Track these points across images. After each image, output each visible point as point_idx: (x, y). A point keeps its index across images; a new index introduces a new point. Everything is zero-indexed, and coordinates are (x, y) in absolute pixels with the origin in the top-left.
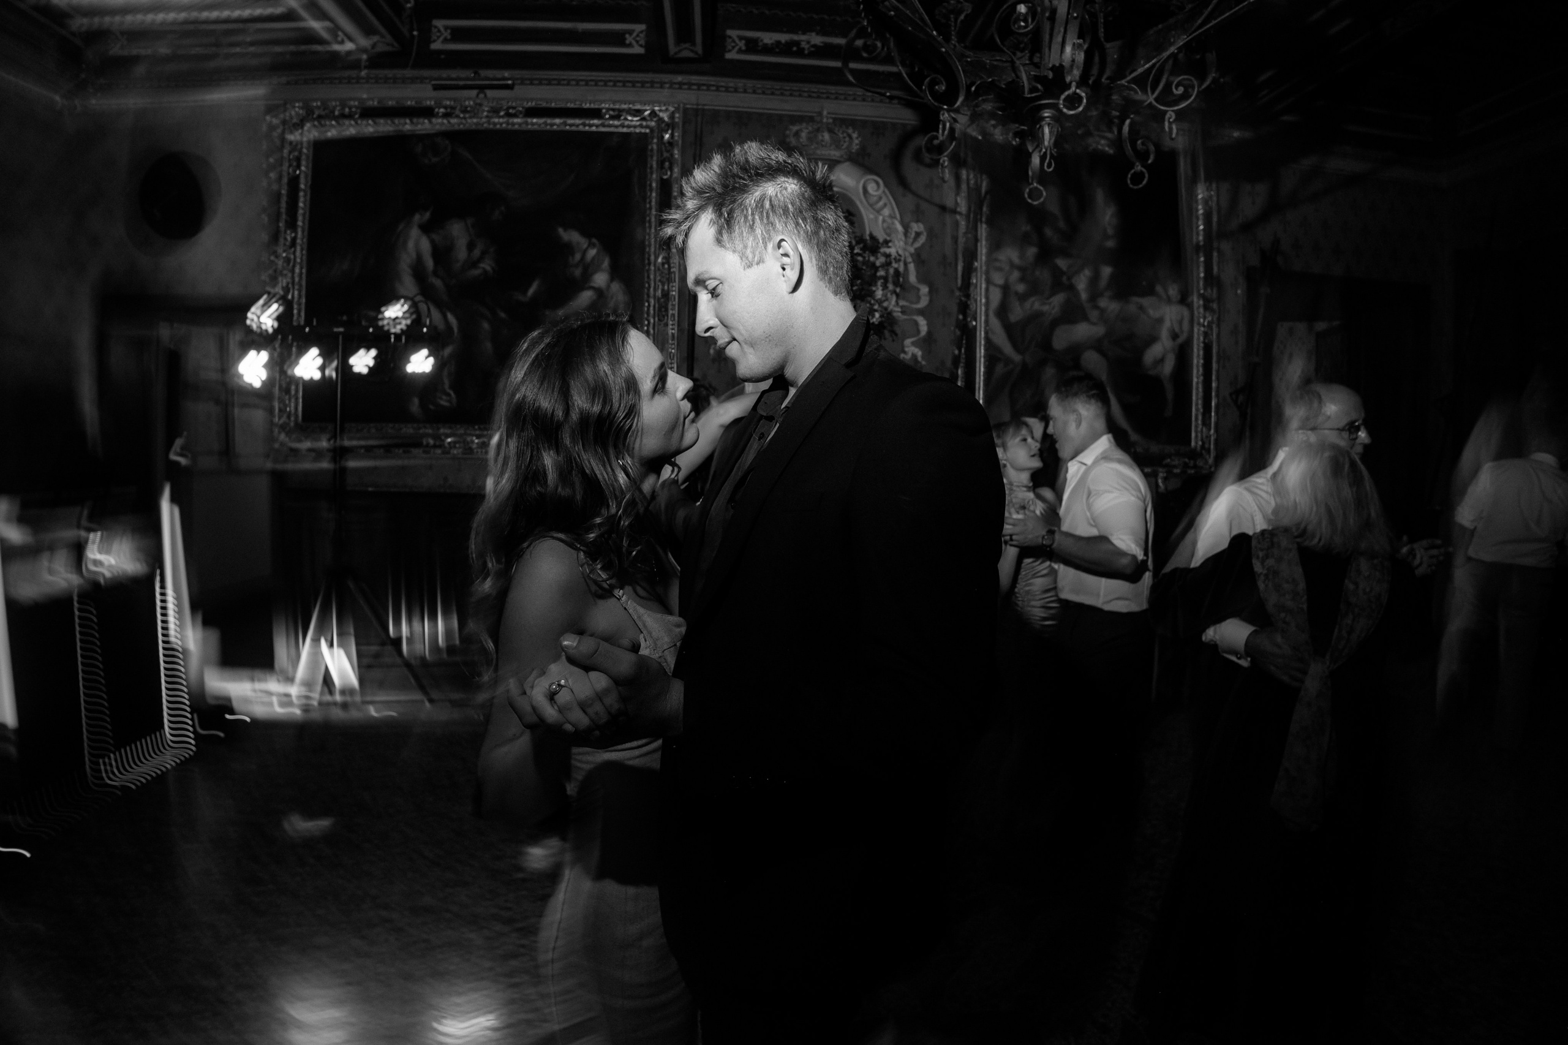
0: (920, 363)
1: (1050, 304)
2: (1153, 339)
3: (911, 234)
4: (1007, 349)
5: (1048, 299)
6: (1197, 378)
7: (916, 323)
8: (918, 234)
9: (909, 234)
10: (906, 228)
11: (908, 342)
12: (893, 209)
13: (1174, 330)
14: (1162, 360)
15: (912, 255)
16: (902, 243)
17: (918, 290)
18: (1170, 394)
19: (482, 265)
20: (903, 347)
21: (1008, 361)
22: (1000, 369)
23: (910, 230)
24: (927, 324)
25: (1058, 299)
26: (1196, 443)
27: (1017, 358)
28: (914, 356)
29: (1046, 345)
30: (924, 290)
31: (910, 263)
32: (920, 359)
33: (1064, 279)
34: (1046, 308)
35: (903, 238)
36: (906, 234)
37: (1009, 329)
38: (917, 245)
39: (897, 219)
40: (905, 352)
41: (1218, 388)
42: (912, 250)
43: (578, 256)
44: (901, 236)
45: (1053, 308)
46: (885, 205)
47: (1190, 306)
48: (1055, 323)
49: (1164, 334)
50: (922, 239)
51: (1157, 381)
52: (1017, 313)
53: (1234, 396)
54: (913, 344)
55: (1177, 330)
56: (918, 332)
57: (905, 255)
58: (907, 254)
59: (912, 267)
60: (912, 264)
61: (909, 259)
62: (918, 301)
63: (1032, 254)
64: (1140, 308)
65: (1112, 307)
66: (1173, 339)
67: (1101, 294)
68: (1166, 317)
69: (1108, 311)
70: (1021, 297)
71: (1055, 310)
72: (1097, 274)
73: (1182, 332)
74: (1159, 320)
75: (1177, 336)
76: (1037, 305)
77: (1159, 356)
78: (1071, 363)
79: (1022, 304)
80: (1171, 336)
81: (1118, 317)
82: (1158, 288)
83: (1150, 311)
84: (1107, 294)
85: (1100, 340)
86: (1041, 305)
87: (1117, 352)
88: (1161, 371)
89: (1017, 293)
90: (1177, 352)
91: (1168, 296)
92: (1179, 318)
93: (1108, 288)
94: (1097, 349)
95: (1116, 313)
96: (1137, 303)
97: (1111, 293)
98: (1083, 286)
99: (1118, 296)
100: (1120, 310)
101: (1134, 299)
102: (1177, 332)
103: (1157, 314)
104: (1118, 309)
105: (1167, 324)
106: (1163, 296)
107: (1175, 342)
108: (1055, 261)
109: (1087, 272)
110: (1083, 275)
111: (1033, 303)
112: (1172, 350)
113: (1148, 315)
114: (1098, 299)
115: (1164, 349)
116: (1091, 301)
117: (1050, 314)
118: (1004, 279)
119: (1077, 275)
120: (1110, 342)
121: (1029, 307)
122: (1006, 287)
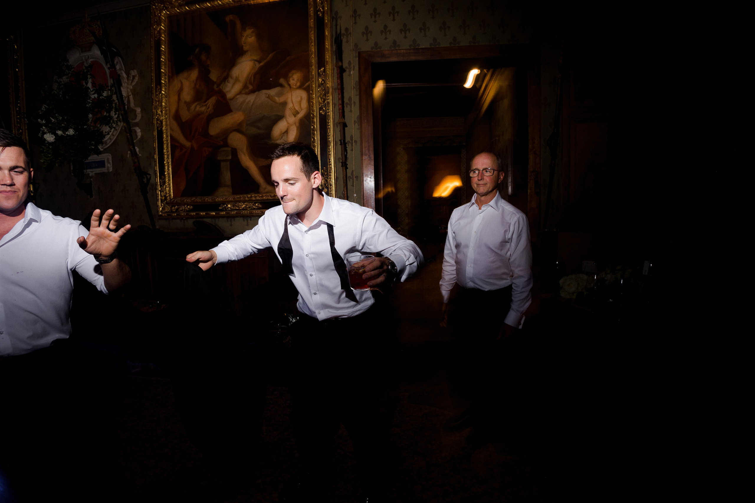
0: (139, 155)
1: (206, 105)
2: (280, 118)
3: (131, 78)
4: (182, 139)
5: (205, 102)
7: (136, 132)
8: (134, 77)
10: (128, 74)
12: (121, 65)
13: (295, 109)
14: (286, 132)
15: (131, 90)
16: (126, 84)
17: (135, 111)
21: (182, 147)
23: (130, 75)
24: (141, 131)
25: (212, 101)
27: (188, 144)
29: (205, 133)
30: (139, 110)
31: (130, 95)
33: (215, 86)
34: (203, 109)
35: (127, 81)
36: (128, 79)
38: (134, 84)
39: (123, 70)
44: (126, 80)
45: (209, 107)
48: (210, 118)
49: (288, 112)
50: (137, 79)
52: (185, 115)
56: (137, 136)
57: (128, 91)
58: (129, 90)
59: (131, 97)
60: (131, 96)
61: (130, 93)
62: (136, 118)
63: (194, 74)
64: (269, 97)
65: (247, 101)
66: (295, 116)
67: (240, 93)
68: (289, 101)
69: (245, 103)
70: (188, 104)
71: (210, 109)
72: (237, 80)
73: (302, 110)
74: (285, 104)
75: (297, 113)
76: (198, 108)
77: (284, 129)
78: (222, 143)
79: (188, 109)
80: (293, 113)
81: (252, 105)
82: (282, 81)
83: (277, 98)
84: (243, 92)
85: (240, 124)
86: (201, 107)
87: (253, 131)
88: (286, 140)
89: (185, 102)
90: (297, 124)
91: (289, 85)
92: (299, 99)
93: (245, 87)
94: (239, 131)
95: (251, 104)
96: (267, 94)
97: (247, 90)
98: (227, 89)
99: (253, 92)
100: (254, 102)
101: (264, 91)
102: (297, 110)
103: (282, 100)
104: (252, 101)
105: (290, 105)
106: (286, 86)
107: (296, 117)
108: (209, 76)
109: (230, 79)
110: (228, 82)
111: (196, 106)
112: (295, 123)
113: (275, 102)
114: (238, 96)
115: (288, 123)
116: (234, 98)
117: (206, 112)
118: (177, 94)
119: (223, 83)
120: (248, 125)
121: (193, 110)
122: (179, 99)
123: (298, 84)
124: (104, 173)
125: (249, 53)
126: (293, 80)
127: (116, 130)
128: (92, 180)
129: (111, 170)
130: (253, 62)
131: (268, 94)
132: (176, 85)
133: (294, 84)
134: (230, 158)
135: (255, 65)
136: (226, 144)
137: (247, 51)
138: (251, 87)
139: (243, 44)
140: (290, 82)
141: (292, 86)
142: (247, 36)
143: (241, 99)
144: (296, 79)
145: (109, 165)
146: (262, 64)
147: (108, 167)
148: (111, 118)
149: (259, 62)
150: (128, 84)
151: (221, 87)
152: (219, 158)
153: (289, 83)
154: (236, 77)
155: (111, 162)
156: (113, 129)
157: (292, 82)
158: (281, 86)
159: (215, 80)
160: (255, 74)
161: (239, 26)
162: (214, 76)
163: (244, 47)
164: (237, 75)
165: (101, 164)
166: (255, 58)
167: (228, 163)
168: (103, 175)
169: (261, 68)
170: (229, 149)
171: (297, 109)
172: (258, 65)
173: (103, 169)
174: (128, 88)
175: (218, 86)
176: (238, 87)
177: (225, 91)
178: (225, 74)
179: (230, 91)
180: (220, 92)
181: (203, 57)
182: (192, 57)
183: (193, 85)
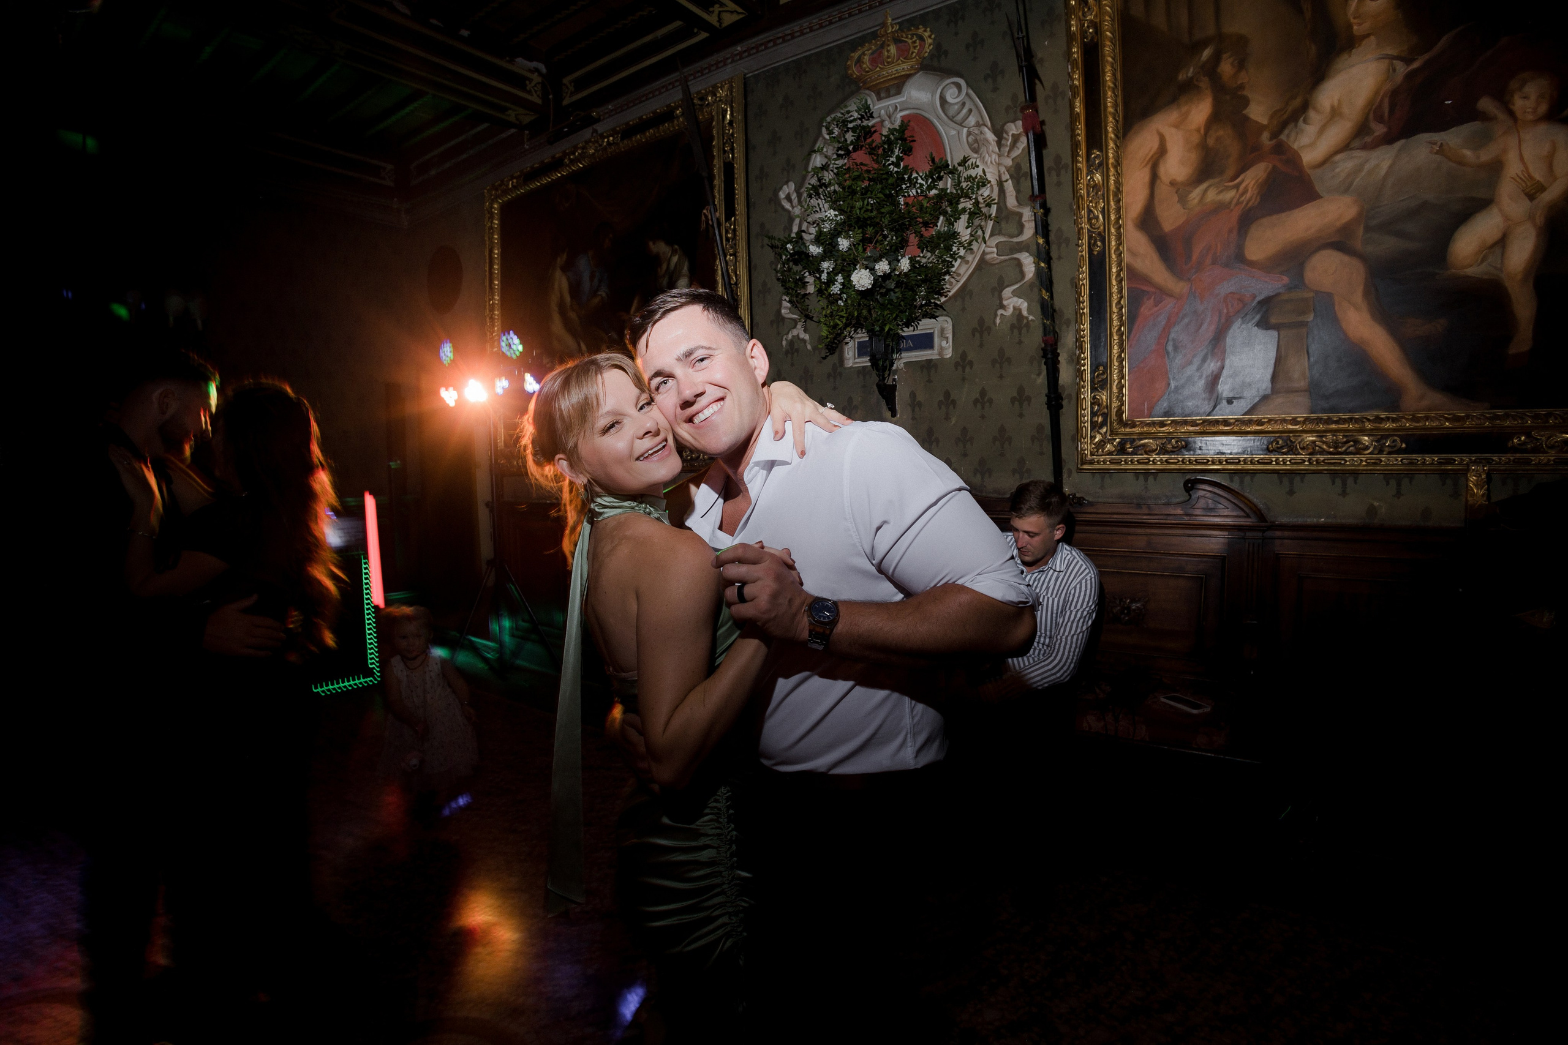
0: (1027, 318)
2: (1474, 206)
3: (1007, 141)
4: (1161, 275)
7: (1019, 264)
8: (1016, 139)
9: (1003, 142)
10: (999, 134)
11: (1007, 292)
12: (981, 114)
13: (1531, 177)
14: (1502, 243)
15: (1009, 169)
16: (995, 157)
17: (1020, 215)
18: (1524, 308)
19: (600, 293)
20: (1001, 299)
21: (1162, 294)
22: (1147, 309)
23: (1005, 135)
24: (1035, 262)
25: (1255, 175)
27: (1178, 287)
28: (1017, 310)
31: (1007, 181)
32: (1025, 313)
34: (1229, 195)
35: (996, 150)
36: (999, 144)
37: (1162, 242)
38: (1016, 152)
39: (986, 126)
40: (1003, 307)
42: (1009, 162)
43: (664, 266)
44: (993, 147)
45: (1245, 191)
46: (970, 111)
49: (1507, 191)
50: (1023, 141)
54: (1015, 293)
56: (1022, 274)
57: (999, 171)
58: (1003, 169)
59: (1009, 186)
60: (1010, 182)
61: (1006, 176)
62: (1021, 232)
63: (1200, 111)
64: (1441, 152)
65: (1370, 165)
66: (1531, 197)
67: (1345, 147)
68: (1511, 157)
69: (1363, 174)
70: (1181, 189)
71: (1249, 195)
72: (1335, 113)
73: (1555, 179)
74: (1496, 167)
75: (1541, 188)
76: (1211, 196)
77: (1493, 236)
78: (1285, 280)
79: (1183, 200)
80: (1523, 191)
81: (1385, 178)
83: (1468, 153)
84: (1357, 143)
85: (1345, 228)
86: (1221, 192)
87: (1387, 245)
88: (1499, 266)
89: (1173, 183)
90: (1540, 220)
91: (1511, 114)
92: (1545, 150)
93: (1361, 130)
94: (1340, 246)
95: (1383, 172)
96: (1433, 143)
97: (1368, 139)
98: (1304, 140)
99: (1389, 140)
101: (1424, 137)
102: (1538, 181)
103: (1482, 156)
104: (1386, 165)
105: (1513, 168)
106: (1501, 116)
107: (1535, 202)
108: (1244, 112)
109: (1312, 114)
110: (1305, 121)
111: (1206, 191)
113: (1464, 164)
114: (1339, 157)
115: (1506, 218)
116: (1326, 161)
117: (1238, 203)
118: (1149, 166)
119: (1292, 125)
120: (1368, 229)
121: (1196, 201)
122: (1154, 177)
123: (1543, 108)
124: (929, 361)
125: (1370, 41)
126: (1525, 98)
127: (967, 262)
128: (896, 377)
129: (948, 354)
130: (1387, 61)
131: (1439, 143)
132: (1144, 142)
133: (1528, 110)
134: (1309, 317)
135: (1394, 70)
137: (1364, 38)
138: (1380, 130)
139: (1352, 20)
140: (1514, 105)
141: (1519, 114)
143: (1347, 163)
144: (1533, 97)
145: (944, 344)
146: (1415, 65)
147: (942, 349)
148: (955, 235)
149: (1408, 61)
150: (999, 156)
151: (1283, 137)
152: (1274, 320)
153: (1512, 107)
154: (1333, 107)
155: (950, 336)
156: (959, 260)
157: (1518, 104)
158: (1484, 117)
160: (1394, 94)
162: (1258, 112)
163: (1355, 27)
164: (1336, 103)
165: (926, 341)
166: (1395, 52)
167: (1303, 331)
168: (928, 366)
171: (1538, 176)
172: (1402, 69)
173: (929, 352)
174: (999, 164)
175: (1275, 136)
176: (1337, 133)
177: (1295, 146)
178: (1297, 102)
179: (1312, 145)
180: (1280, 149)
181: (1226, 68)
182: (1192, 70)
183: (1196, 139)
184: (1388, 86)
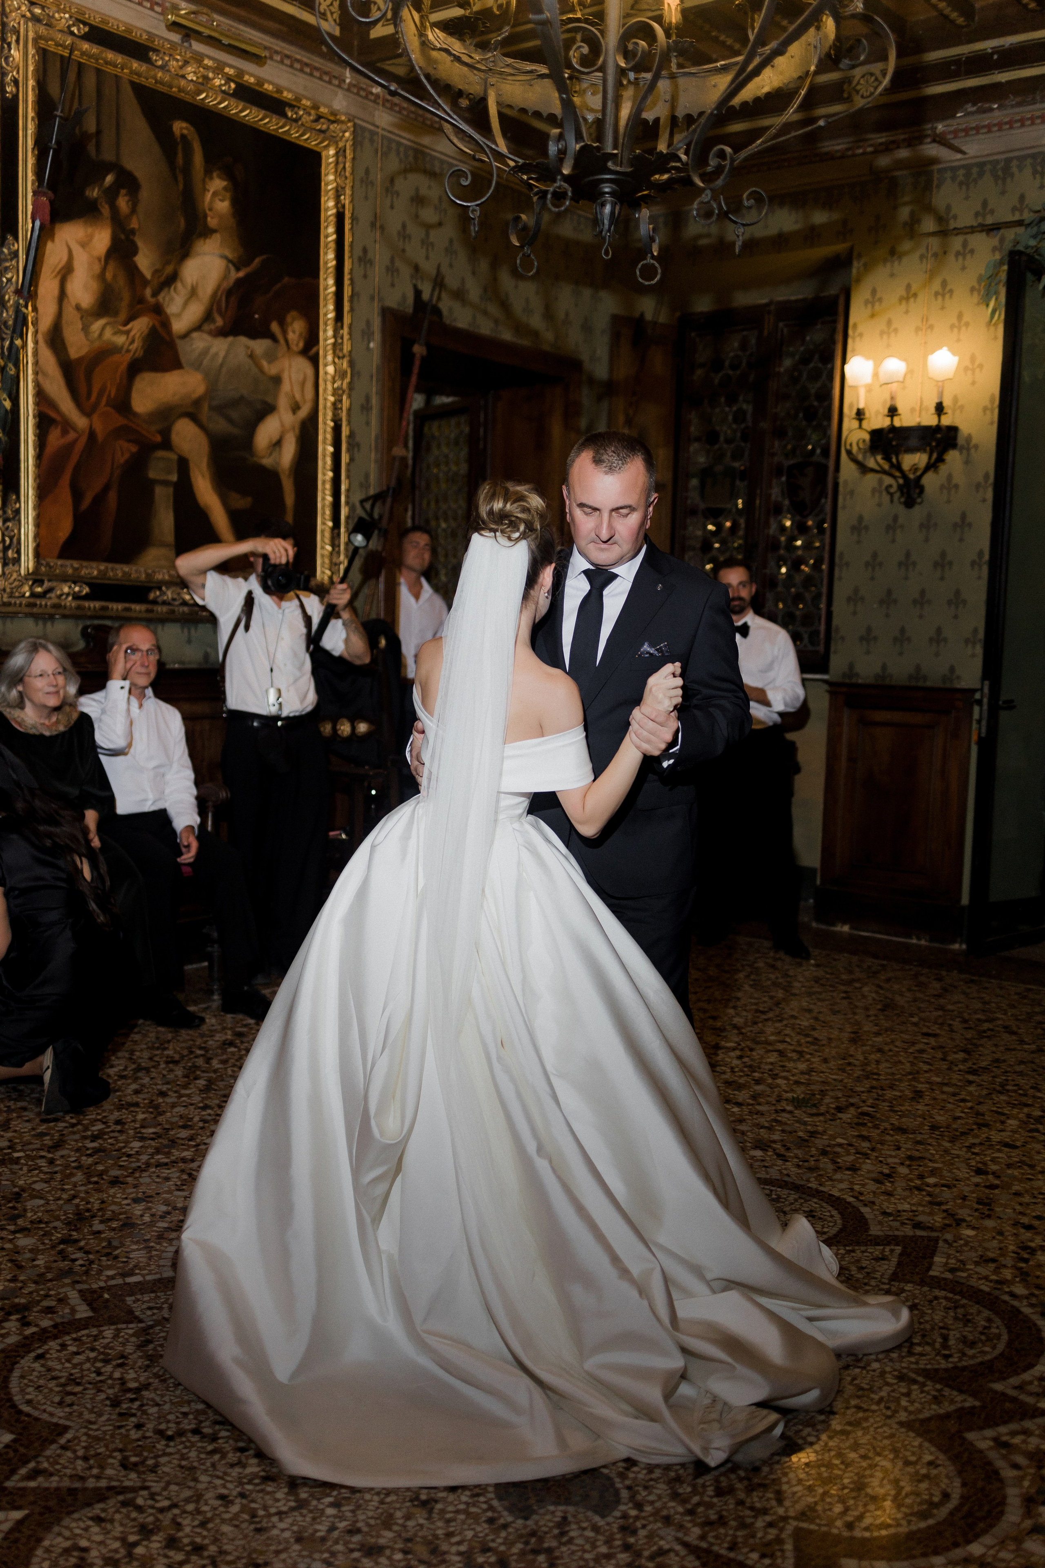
1: (127, 333)
2: (267, 409)
5: (126, 324)
6: (324, 475)
13: (294, 397)
14: (279, 445)
18: (289, 499)
21: (67, 426)
22: (55, 438)
25: (141, 326)
26: (323, 573)
27: (81, 421)
29: (123, 405)
33: (148, 292)
34: (121, 340)
37: (68, 368)
41: (348, 491)
45: (133, 342)
47: (315, 361)
48: (135, 368)
49: (283, 403)
51: (271, 476)
52: (78, 344)
53: (368, 506)
55: (298, 397)
64: (251, 356)
65: (213, 350)
66: (294, 412)
68: (285, 377)
69: (209, 356)
70: (85, 317)
71: (135, 346)
72: (193, 292)
73: (305, 402)
74: (277, 380)
75: (298, 407)
76: (108, 334)
77: (275, 438)
78: (158, 439)
79: (86, 329)
80: (290, 405)
81: (222, 365)
82: (275, 327)
83: (265, 364)
84: (206, 327)
85: (197, 402)
86: (115, 333)
87: (220, 425)
89: (78, 308)
90: (297, 431)
91: (287, 341)
92: (301, 378)
93: (208, 317)
94: (194, 417)
95: (220, 360)
96: (248, 347)
97: (212, 327)
98: (174, 307)
99: (223, 333)
100: (225, 357)
101: (243, 340)
102: (297, 401)
103: (272, 370)
104: (222, 354)
105: (286, 387)
106: (282, 341)
107: (295, 416)
109: (179, 285)
110: (175, 291)
111: (103, 329)
112: (293, 428)
113: (262, 371)
114: (195, 335)
115: (282, 425)
116: (186, 336)
117: (128, 351)
118: (59, 278)
119: (166, 290)
120: (211, 408)
121: (96, 335)
122: (62, 295)
123: (301, 345)
125: (217, 237)
126: (293, 331)
133: (295, 342)
134: (174, 478)
136: (167, 444)
137: (214, 231)
138: (219, 322)
141: (290, 343)
142: (215, 194)
143: (200, 342)
144: (297, 333)
146: (241, 274)
149: (238, 269)
151: (160, 298)
152: (152, 474)
153: (287, 335)
154: (192, 285)
157: (291, 336)
158: (274, 337)
159: (148, 275)
160: (229, 293)
161: (198, 158)
163: (209, 219)
164: (194, 283)
166: (230, 256)
167: (171, 490)
169: (239, 282)
170: (174, 457)
175: (155, 294)
176: (194, 312)
177: (168, 311)
178: (169, 269)
179: (178, 315)
180: (158, 310)
181: (123, 203)
182: (96, 190)
183: (97, 268)
184: (226, 285)
